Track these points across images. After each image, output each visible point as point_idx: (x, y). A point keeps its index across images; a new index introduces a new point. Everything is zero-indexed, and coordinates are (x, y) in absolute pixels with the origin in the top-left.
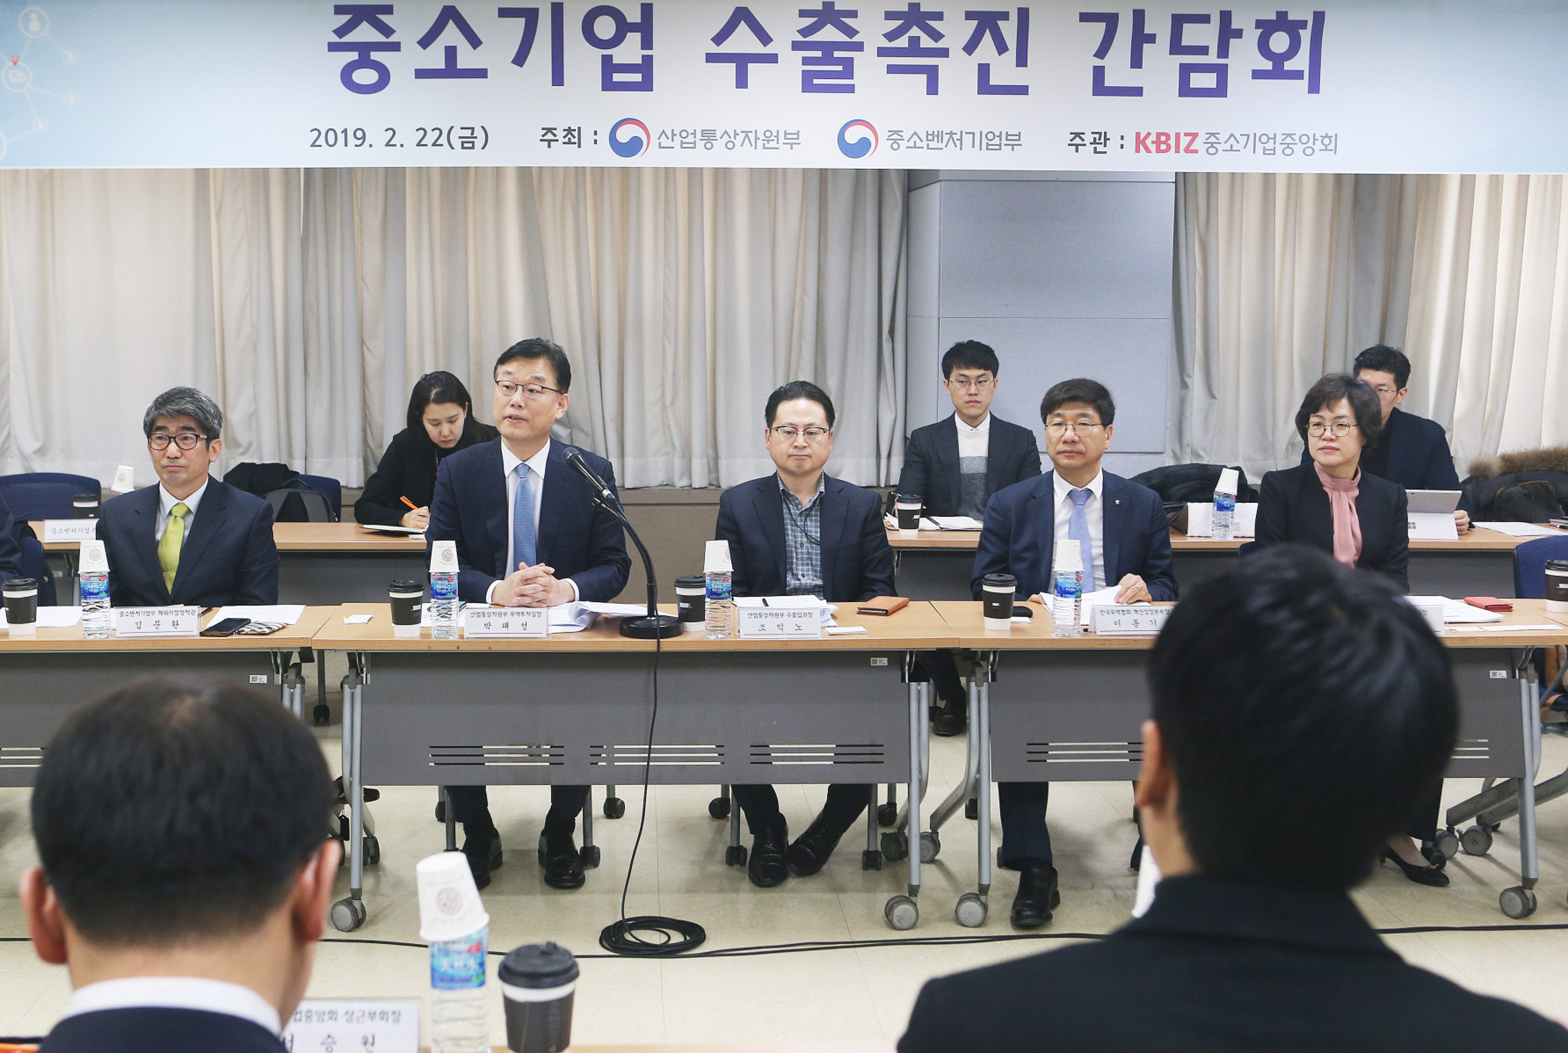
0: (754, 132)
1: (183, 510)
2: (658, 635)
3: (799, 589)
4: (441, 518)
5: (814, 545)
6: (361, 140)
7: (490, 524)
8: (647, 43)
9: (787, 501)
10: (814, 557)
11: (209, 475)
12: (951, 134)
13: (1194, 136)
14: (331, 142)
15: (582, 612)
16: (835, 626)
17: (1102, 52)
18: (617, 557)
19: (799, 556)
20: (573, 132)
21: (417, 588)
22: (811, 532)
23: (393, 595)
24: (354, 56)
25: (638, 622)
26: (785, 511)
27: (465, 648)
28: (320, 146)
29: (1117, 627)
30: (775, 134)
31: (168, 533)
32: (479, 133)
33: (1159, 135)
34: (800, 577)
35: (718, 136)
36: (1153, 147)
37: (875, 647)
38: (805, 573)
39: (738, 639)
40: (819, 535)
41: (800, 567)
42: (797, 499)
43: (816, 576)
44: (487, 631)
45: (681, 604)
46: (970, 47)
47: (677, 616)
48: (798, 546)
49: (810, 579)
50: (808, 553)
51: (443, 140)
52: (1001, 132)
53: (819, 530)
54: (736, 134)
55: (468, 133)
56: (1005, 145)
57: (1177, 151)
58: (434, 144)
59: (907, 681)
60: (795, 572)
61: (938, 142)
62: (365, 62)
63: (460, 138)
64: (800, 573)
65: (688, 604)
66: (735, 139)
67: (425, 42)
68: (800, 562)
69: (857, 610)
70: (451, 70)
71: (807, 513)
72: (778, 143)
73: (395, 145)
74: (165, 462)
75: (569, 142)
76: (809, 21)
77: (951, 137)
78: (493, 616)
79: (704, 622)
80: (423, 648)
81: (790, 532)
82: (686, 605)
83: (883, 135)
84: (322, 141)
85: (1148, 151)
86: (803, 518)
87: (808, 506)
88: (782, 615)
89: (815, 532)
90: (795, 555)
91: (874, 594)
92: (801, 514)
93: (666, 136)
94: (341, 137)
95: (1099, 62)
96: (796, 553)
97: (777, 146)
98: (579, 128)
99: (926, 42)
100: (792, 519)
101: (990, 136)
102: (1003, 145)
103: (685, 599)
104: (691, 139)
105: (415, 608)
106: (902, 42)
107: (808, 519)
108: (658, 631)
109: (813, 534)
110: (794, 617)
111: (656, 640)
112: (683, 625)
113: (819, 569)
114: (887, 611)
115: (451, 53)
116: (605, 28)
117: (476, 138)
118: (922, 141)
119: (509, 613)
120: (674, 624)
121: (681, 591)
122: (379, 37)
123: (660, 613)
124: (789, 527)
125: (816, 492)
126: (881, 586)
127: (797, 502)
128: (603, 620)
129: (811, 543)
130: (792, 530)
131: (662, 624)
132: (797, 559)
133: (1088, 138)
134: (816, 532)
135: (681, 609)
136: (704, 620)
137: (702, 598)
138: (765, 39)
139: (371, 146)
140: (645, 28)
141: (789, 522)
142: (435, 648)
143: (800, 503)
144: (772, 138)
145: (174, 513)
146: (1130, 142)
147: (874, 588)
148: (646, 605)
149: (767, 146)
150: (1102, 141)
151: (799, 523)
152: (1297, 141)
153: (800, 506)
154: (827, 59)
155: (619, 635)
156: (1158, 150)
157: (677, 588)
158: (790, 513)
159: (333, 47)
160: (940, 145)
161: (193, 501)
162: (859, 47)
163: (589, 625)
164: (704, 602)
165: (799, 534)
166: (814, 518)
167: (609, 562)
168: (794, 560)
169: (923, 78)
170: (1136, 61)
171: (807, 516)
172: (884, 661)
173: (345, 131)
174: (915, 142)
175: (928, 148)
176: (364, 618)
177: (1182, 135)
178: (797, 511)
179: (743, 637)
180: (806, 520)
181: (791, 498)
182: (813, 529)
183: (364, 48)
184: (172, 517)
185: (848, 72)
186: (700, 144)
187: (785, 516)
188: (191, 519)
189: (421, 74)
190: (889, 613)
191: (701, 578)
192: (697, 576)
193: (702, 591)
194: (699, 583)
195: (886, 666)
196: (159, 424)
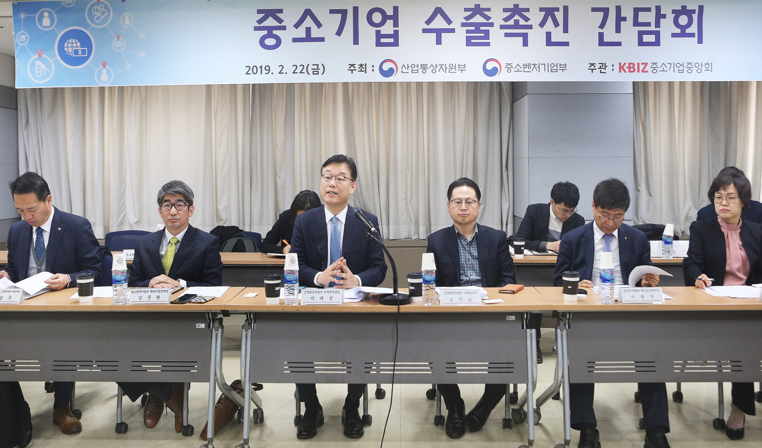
0: (445, 65)
1: (175, 241)
2: (398, 303)
3: (469, 281)
5: (475, 260)
6: (268, 71)
7: (319, 247)
8: (396, 24)
9: (460, 238)
10: (475, 266)
11: (189, 224)
12: (535, 65)
13: (646, 64)
14: (255, 72)
15: (360, 292)
16: (488, 299)
17: (602, 26)
18: (380, 264)
19: (468, 266)
20: (363, 66)
21: (278, 278)
22: (473, 253)
23: (266, 282)
24: (265, 32)
25: (389, 297)
26: (459, 243)
27: (301, 310)
28: (250, 74)
29: (633, 299)
30: (454, 66)
31: (168, 251)
32: (321, 67)
33: (630, 64)
34: (469, 276)
35: (429, 67)
36: (627, 70)
37: (509, 310)
38: (471, 274)
39: (439, 306)
40: (477, 254)
41: (469, 272)
42: (465, 237)
43: (477, 275)
44: (312, 301)
45: (410, 287)
46: (542, 25)
47: (408, 294)
48: (467, 260)
49: (474, 277)
50: (472, 264)
51: (305, 70)
52: (557, 64)
53: (477, 252)
54: (436, 66)
55: (316, 67)
56: (559, 70)
57: (638, 72)
58: (301, 72)
59: (525, 328)
60: (466, 274)
61: (529, 68)
62: (270, 35)
63: (312, 69)
64: (469, 274)
65: (413, 287)
66: (436, 68)
67: (297, 26)
68: (469, 269)
69: (499, 291)
70: (308, 38)
71: (470, 244)
72: (455, 70)
73: (283, 73)
74: (169, 217)
75: (361, 71)
76: (468, 13)
77: (534, 66)
78: (315, 293)
79: (422, 297)
80: (280, 310)
81: (462, 254)
82: (412, 288)
83: (504, 66)
84: (250, 72)
85: (625, 72)
86: (469, 246)
87: (470, 240)
88: (461, 293)
90: (465, 266)
91: (506, 284)
92: (467, 244)
93: (405, 67)
94: (259, 69)
95: (601, 31)
96: (467, 264)
97: (455, 71)
98: (366, 64)
99: (522, 22)
100: (463, 247)
101: (552, 66)
102: (558, 70)
103: (412, 284)
104: (416, 68)
105: (277, 289)
106: (511, 22)
107: (471, 247)
108: (398, 300)
109: (474, 254)
110: (468, 294)
111: (397, 306)
112: (412, 299)
113: (478, 272)
114: (513, 291)
115: (308, 30)
116: (377, 18)
117: (319, 69)
118: (521, 68)
119: (323, 292)
120: (407, 298)
121: (410, 280)
122: (276, 24)
123: (399, 292)
124: (462, 251)
125: (474, 232)
126: (509, 279)
127: (465, 238)
128: (371, 296)
129: (474, 258)
130: (463, 253)
131: (401, 298)
132: (467, 267)
133: (597, 66)
134: (475, 253)
135: (410, 290)
137: (420, 284)
138: (449, 22)
139: (272, 73)
140: (395, 18)
142: (286, 310)
143: (466, 239)
144: (453, 68)
145: (171, 242)
146: (617, 68)
147: (506, 281)
148: (393, 289)
149: (451, 71)
150: (604, 67)
151: (467, 249)
152: (694, 66)
153: (466, 240)
154: (478, 31)
155: (379, 303)
156: (630, 71)
157: (408, 279)
158: (462, 244)
159: (256, 29)
160: (530, 70)
161: (180, 236)
162: (492, 25)
163: (363, 298)
164: (422, 286)
165: (467, 255)
166: (474, 246)
167: (376, 266)
168: (466, 268)
169: (521, 39)
170: (618, 30)
171: (471, 245)
172: (513, 318)
173: (261, 67)
174: (518, 69)
175: (524, 72)
176: (254, 295)
177: (640, 64)
178: (465, 243)
179: (442, 305)
180: (470, 247)
181: (462, 237)
182: (474, 252)
183: (270, 29)
184: (170, 244)
185: (487, 36)
186: (420, 71)
188: (179, 245)
189: (295, 40)
190: (515, 292)
191: (420, 274)
192: (418, 273)
193: (420, 281)
194: (419, 276)
195: (514, 319)
196: (166, 198)
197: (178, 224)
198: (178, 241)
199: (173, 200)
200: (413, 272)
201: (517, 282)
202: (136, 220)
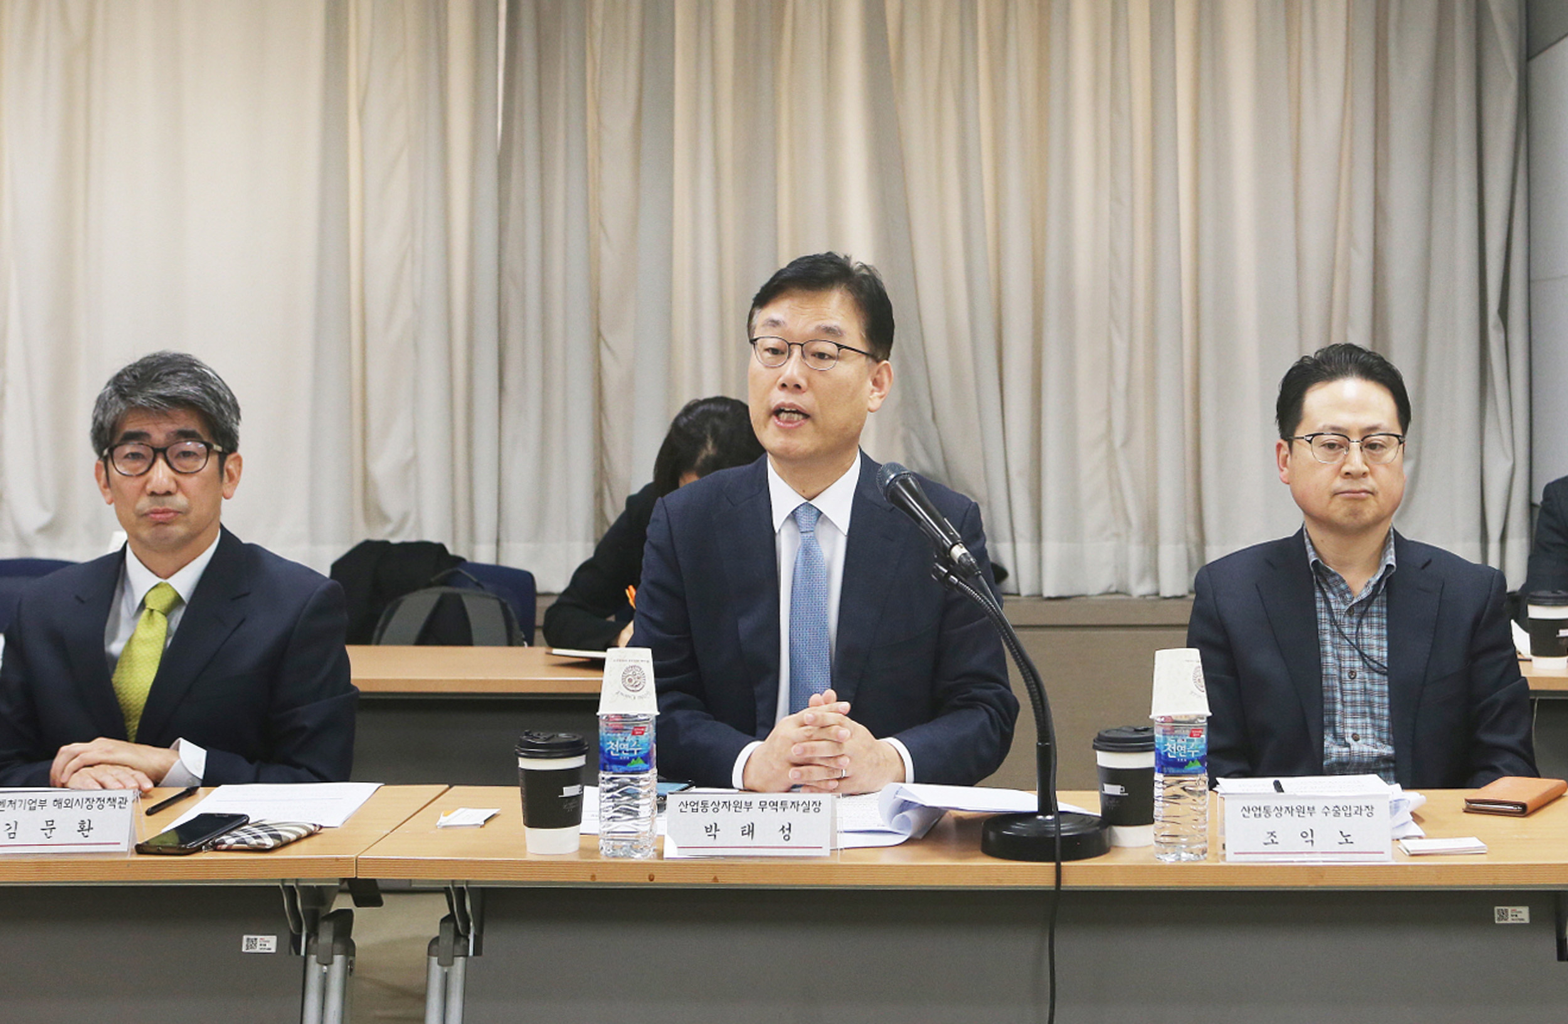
1: (166, 599)
2: (1058, 851)
3: (1347, 763)
4: (656, 615)
5: (1376, 676)
7: (746, 625)
9: (1324, 586)
10: (1377, 699)
11: (222, 527)
15: (905, 805)
16: (1420, 837)
18: (988, 692)
19: (1348, 698)
21: (572, 750)
22: (1370, 647)
23: (525, 764)
25: (1019, 826)
26: (1321, 605)
27: (664, 879)
31: (135, 643)
34: (1350, 740)
37: (1505, 881)
38: (1359, 732)
39: (1222, 863)
40: (1385, 654)
41: (1349, 721)
42: (1344, 581)
43: (1381, 740)
44: (710, 841)
45: (1106, 786)
47: (1100, 815)
48: (1346, 675)
49: (1368, 746)
50: (1365, 691)
53: (1385, 644)
60: (1339, 730)
64: (1350, 731)
65: (1119, 787)
68: (1349, 710)
69: (1464, 805)
71: (1362, 609)
74: (145, 503)
78: (723, 811)
79: (1152, 825)
80: (581, 878)
81: (1329, 648)
82: (1115, 790)
86: (1355, 620)
87: (1364, 595)
88: (1312, 810)
89: (1378, 647)
90: (1338, 695)
91: (1495, 773)
92: (1350, 612)
96: (1342, 690)
100: (1333, 622)
103: (1114, 776)
105: (569, 791)
107: (1364, 621)
108: (1058, 841)
109: (1375, 652)
110: (1337, 814)
111: (1054, 864)
112: (1112, 835)
113: (1385, 724)
114: (1524, 806)
119: (756, 805)
120: (1091, 830)
121: (1107, 760)
123: (1062, 807)
124: (1328, 637)
125: (1378, 566)
126: (1509, 759)
127: (1342, 586)
128: (952, 821)
129: (1371, 670)
130: (1333, 644)
131: (1067, 829)
132: (1343, 703)
134: (1380, 648)
135: (1108, 799)
136: (1152, 821)
137: (1148, 773)
141: (1328, 627)
142: (606, 879)
143: (1348, 590)
145: (149, 605)
147: (1497, 764)
148: (1037, 792)
151: (1346, 631)
153: (1348, 596)
155: (980, 852)
157: (1098, 753)
158: (1330, 611)
161: (185, 581)
163: (919, 832)
164: (1153, 782)
165: (1347, 653)
166: (1375, 620)
167: (971, 703)
168: (1339, 706)
171: (1363, 615)
172: (1523, 914)
176: (479, 816)
178: (1343, 607)
179: (1232, 859)
180: (1360, 624)
181: (1330, 580)
182: (1375, 642)
184: (145, 613)
187: (1319, 616)
188: (179, 615)
190: (1529, 809)
191: (1147, 734)
192: (1136, 731)
193: (1146, 760)
194: (1142, 741)
195: (1527, 921)
196: (131, 427)
197: (179, 530)
198: (178, 600)
199: (159, 434)
200: (1117, 723)
201: (1538, 766)
202: (44, 518)
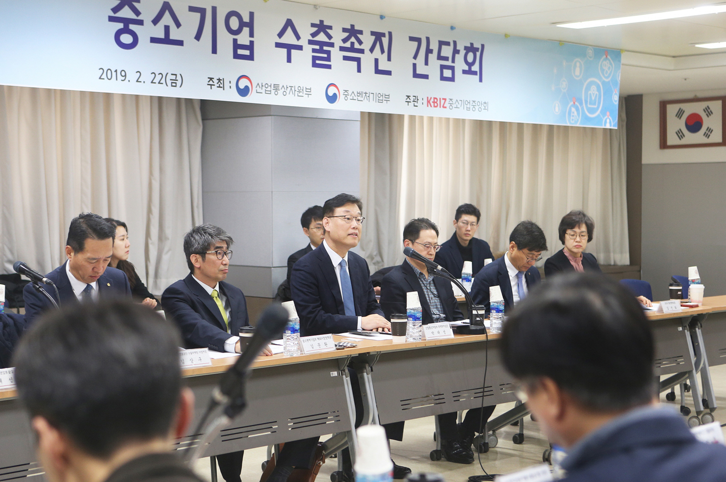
0: (294, 87)
6: (124, 77)
8: (252, 35)
9: (420, 278)
10: (438, 304)
12: (366, 93)
13: (445, 99)
14: (109, 77)
17: (415, 57)
20: (221, 81)
24: (121, 25)
26: (421, 282)
28: (104, 79)
30: (302, 88)
32: (179, 78)
33: (435, 98)
35: (280, 87)
36: (432, 104)
46: (372, 50)
48: (430, 299)
50: (435, 302)
51: (163, 81)
52: (383, 94)
54: (287, 88)
55: (174, 77)
56: (385, 100)
57: (440, 107)
58: (159, 83)
61: (361, 97)
62: (126, 30)
63: (170, 80)
66: (287, 90)
67: (155, 21)
68: (433, 307)
70: (167, 40)
72: (303, 93)
73: (140, 82)
75: (219, 87)
76: (315, 29)
77: (366, 95)
83: (342, 92)
84: (104, 76)
85: (431, 106)
90: (430, 304)
93: (259, 86)
94: (114, 74)
95: (414, 61)
97: (302, 95)
98: (223, 79)
99: (357, 46)
100: (425, 286)
101: (379, 96)
102: (383, 100)
104: (269, 89)
106: (348, 45)
109: (435, 292)
113: (440, 309)
115: (167, 29)
116: (234, 23)
118: (355, 96)
122: (133, 16)
124: (425, 290)
127: (424, 277)
129: (435, 297)
130: (426, 292)
133: (412, 98)
138: (298, 38)
139: (129, 81)
140: (250, 25)
141: (424, 288)
144: (301, 91)
146: (425, 101)
149: (299, 95)
150: (416, 100)
152: (476, 104)
153: (426, 279)
154: (321, 51)
156: (435, 106)
159: (112, 19)
160: (362, 99)
162: (332, 45)
165: (430, 293)
166: (432, 285)
169: (355, 64)
170: (426, 63)
173: (116, 71)
174: (353, 97)
175: (358, 100)
177: (441, 99)
178: (426, 282)
182: (434, 290)
183: (126, 21)
185: (328, 59)
186: (273, 92)
187: (421, 285)
189: (154, 40)
